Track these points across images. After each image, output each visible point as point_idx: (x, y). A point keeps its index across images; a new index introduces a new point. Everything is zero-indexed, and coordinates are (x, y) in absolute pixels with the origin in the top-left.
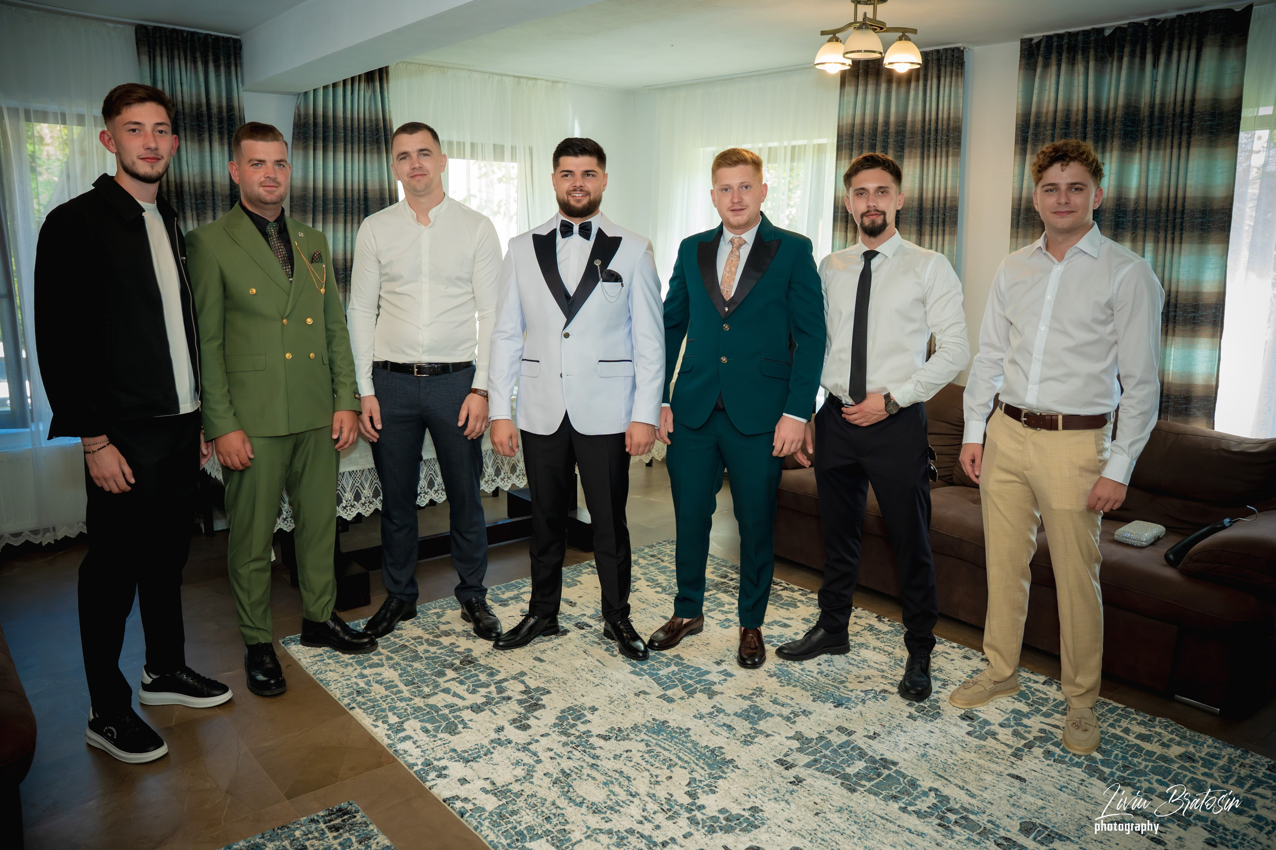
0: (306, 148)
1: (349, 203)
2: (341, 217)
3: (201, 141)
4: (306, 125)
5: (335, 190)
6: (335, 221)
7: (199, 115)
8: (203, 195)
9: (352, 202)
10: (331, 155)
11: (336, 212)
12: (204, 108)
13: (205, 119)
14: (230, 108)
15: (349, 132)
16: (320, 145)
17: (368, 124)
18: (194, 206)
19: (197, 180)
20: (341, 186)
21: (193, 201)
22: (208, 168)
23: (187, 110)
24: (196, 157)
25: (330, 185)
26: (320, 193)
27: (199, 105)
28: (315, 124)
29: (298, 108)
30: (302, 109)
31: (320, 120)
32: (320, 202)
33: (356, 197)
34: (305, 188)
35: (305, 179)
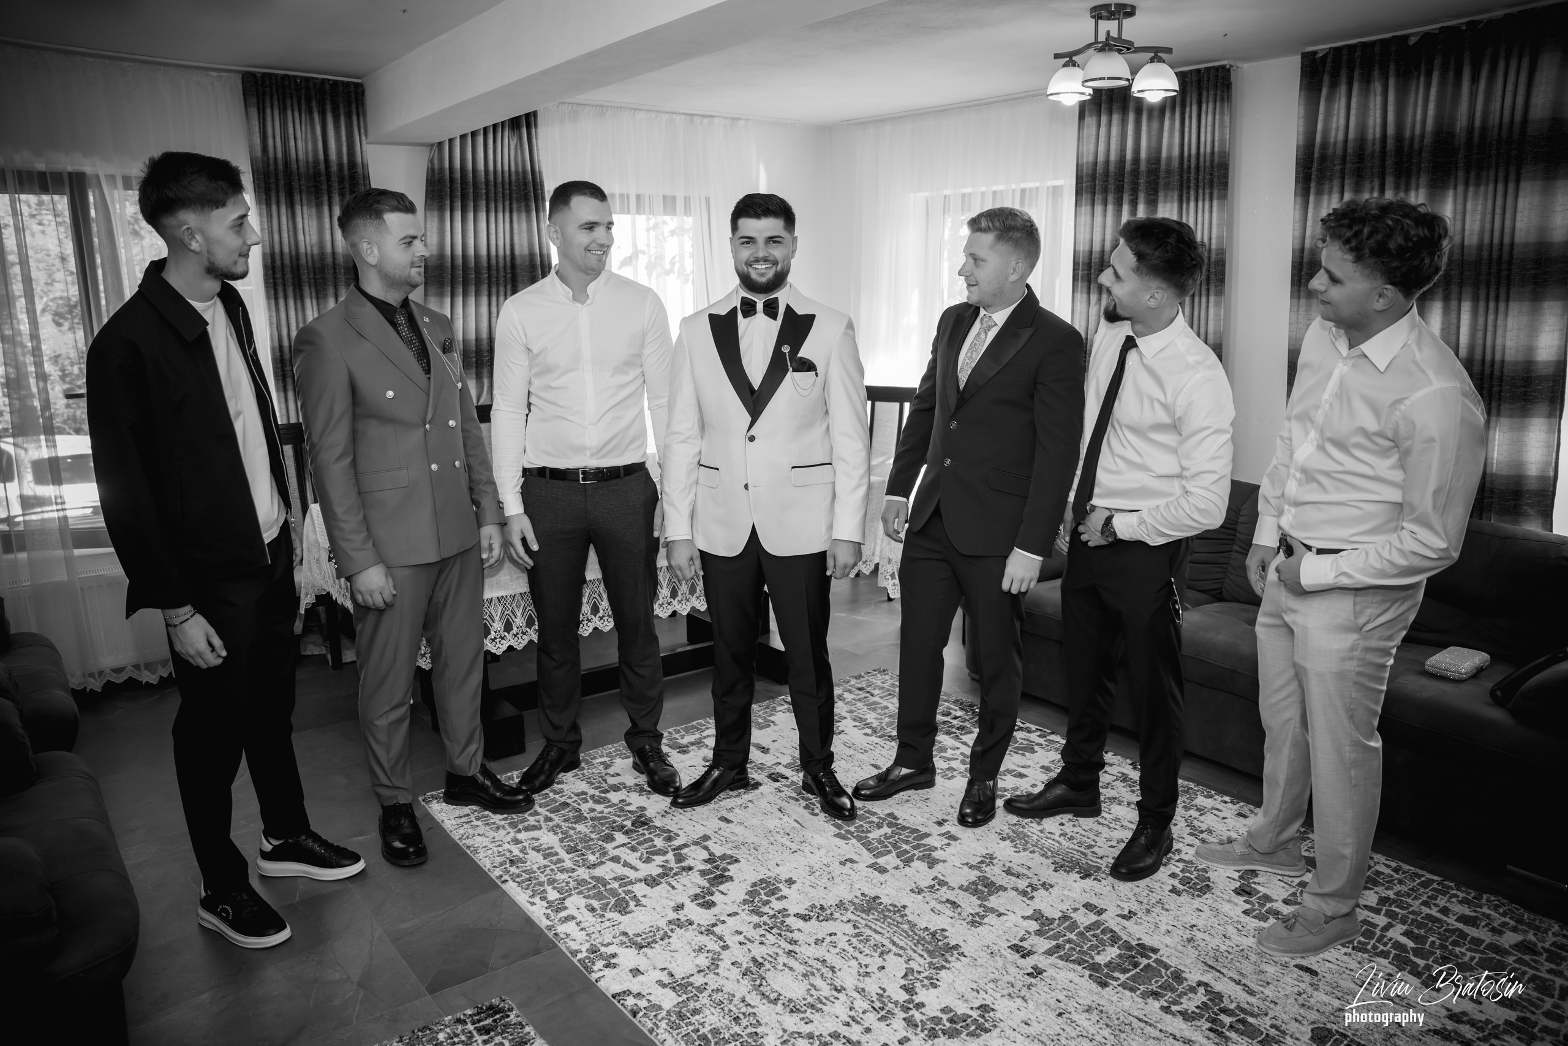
0: (441, 209)
1: (494, 272)
2: (484, 288)
3: (319, 206)
4: (441, 181)
5: (477, 256)
6: (478, 294)
7: (316, 175)
8: (323, 268)
9: (498, 270)
10: (471, 216)
11: (478, 285)
12: (322, 166)
13: (324, 178)
14: (352, 164)
15: (492, 188)
16: (458, 205)
17: (513, 178)
18: (312, 281)
19: (316, 251)
20: (483, 251)
21: (311, 276)
22: (328, 237)
23: (302, 170)
24: (314, 223)
25: (471, 251)
26: (459, 261)
27: (316, 162)
28: (452, 180)
29: (431, 161)
30: (436, 162)
31: (458, 175)
32: (460, 272)
33: (501, 264)
34: (441, 256)
35: (441, 245)
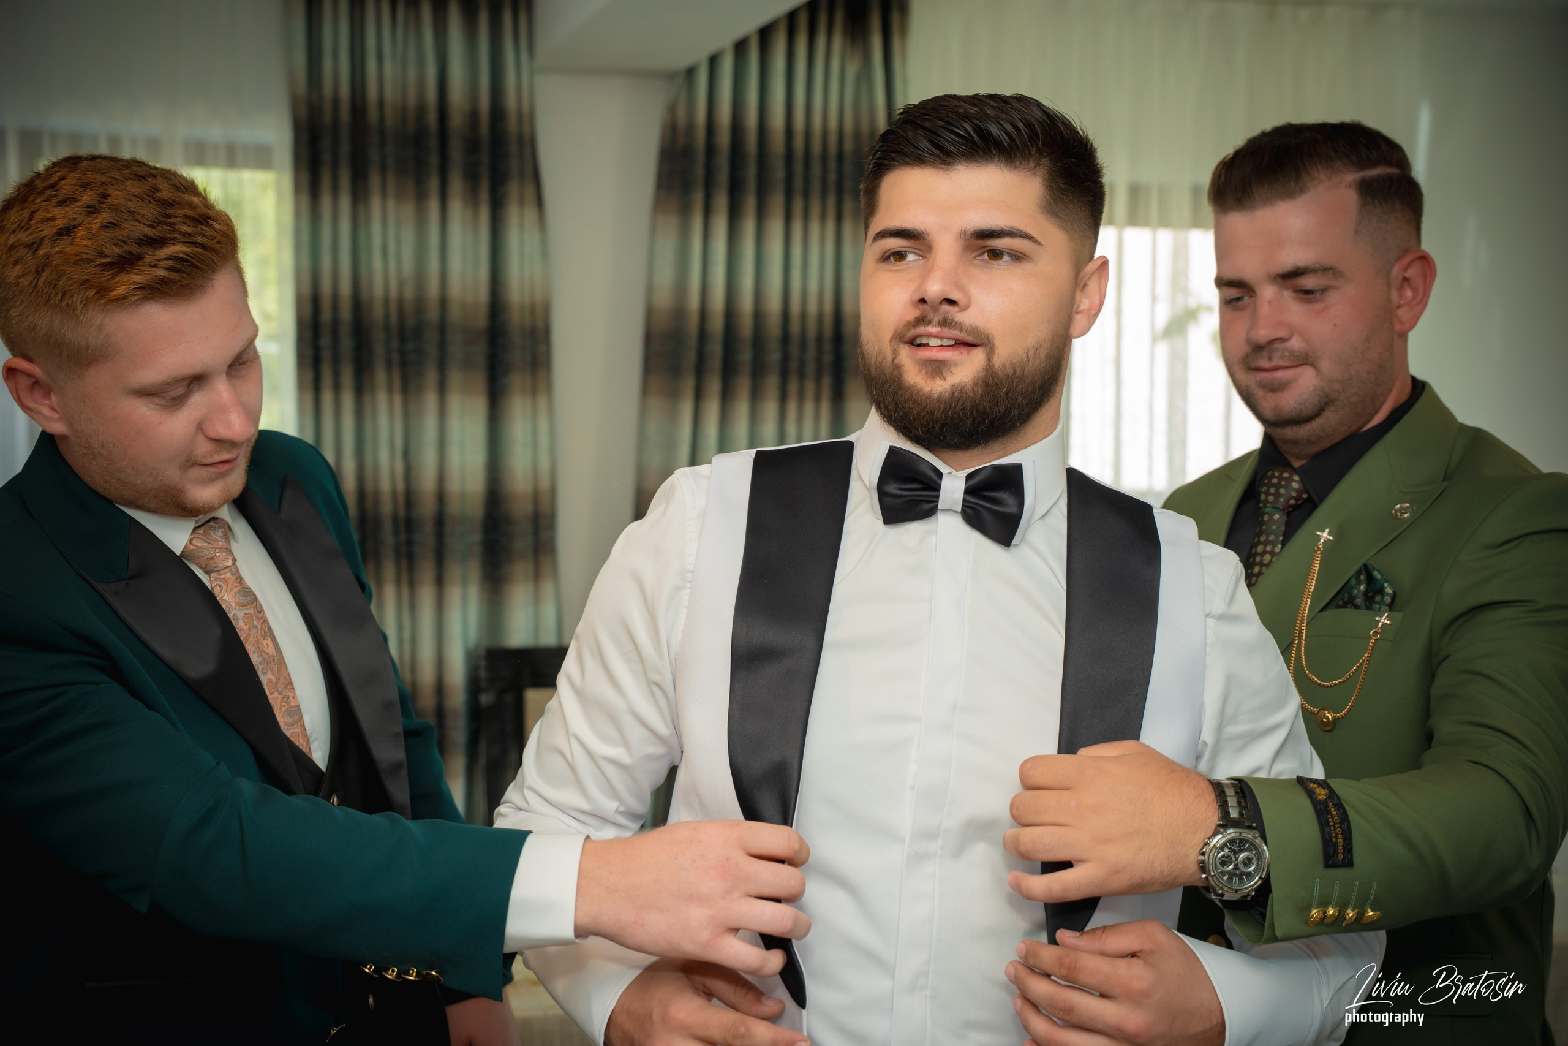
0: (685, 211)
1: (794, 350)
2: (772, 383)
3: (421, 197)
4: (687, 152)
5: (758, 314)
6: (756, 395)
7: (419, 137)
8: (419, 331)
9: (803, 345)
10: (749, 226)
11: (758, 373)
12: (432, 117)
13: (433, 142)
14: (498, 112)
15: (799, 169)
16: (721, 201)
17: (848, 146)
18: (395, 357)
19: (409, 293)
20: (774, 304)
21: (395, 344)
22: (434, 265)
23: (390, 123)
24: (408, 236)
25: (746, 304)
26: (717, 324)
27: (421, 109)
28: (711, 149)
29: (672, 109)
30: (681, 111)
31: (724, 139)
32: (716, 348)
33: (812, 332)
34: (679, 312)
35: (681, 287)
